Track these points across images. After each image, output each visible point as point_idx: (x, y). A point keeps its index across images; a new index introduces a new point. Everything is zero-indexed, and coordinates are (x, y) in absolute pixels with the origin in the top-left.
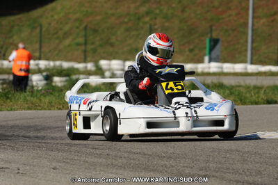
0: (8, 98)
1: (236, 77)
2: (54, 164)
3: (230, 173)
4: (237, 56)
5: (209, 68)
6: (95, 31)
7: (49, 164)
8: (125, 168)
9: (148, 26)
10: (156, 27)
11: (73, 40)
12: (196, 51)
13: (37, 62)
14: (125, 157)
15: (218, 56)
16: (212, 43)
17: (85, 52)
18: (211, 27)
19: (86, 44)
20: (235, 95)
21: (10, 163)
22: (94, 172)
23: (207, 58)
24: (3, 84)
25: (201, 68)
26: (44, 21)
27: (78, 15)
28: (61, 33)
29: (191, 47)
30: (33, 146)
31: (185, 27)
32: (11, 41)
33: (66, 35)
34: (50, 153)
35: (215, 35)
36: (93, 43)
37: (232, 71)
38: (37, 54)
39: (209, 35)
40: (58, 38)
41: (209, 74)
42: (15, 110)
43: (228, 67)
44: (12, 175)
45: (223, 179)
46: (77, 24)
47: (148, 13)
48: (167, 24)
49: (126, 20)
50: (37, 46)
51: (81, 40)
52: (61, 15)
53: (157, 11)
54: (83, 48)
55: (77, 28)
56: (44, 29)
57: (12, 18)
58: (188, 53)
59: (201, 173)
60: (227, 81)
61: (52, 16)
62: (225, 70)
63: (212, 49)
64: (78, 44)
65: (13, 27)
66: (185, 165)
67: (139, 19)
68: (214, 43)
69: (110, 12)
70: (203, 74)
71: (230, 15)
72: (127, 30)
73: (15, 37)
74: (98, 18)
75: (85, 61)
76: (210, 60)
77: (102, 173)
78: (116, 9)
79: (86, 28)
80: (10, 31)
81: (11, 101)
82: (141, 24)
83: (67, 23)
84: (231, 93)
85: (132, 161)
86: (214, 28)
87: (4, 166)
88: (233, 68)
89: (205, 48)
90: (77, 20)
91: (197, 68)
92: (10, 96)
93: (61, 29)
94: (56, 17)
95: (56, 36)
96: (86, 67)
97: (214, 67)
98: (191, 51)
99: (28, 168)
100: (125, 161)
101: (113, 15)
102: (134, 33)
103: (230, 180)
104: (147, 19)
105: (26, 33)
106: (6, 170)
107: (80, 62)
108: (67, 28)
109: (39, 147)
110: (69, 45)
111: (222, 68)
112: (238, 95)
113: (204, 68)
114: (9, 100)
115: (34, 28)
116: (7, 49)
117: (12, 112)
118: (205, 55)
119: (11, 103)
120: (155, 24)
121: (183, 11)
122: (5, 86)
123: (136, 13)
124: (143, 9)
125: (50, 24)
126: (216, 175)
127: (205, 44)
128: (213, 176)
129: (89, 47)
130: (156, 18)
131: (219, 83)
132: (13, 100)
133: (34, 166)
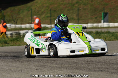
0: (18, 40)
1: (115, 29)
2: (37, 68)
3: (111, 69)
4: (116, 20)
5: (104, 25)
6: (55, 11)
7: (34, 68)
8: (66, 68)
9: (77, 8)
10: (80, 8)
11: (46, 15)
12: (98, 18)
13: (30, 25)
14: (67, 64)
15: (107, 20)
16: (105, 15)
17: (51, 20)
18: (104, 8)
19: (51, 17)
20: (114, 36)
21: (18, 67)
22: (54, 71)
23: (102, 21)
24: (16, 34)
25: (100, 25)
26: (33, 8)
27: (47, 5)
28: (40, 12)
29: (96, 17)
30: (28, 60)
31: (93, 8)
32: (19, 16)
33: (43, 13)
34: (35, 63)
35: (106, 11)
36: (54, 16)
37: (113, 26)
38: (30, 22)
39: (103, 11)
40: (39, 14)
41: (104, 28)
42: (21, 45)
43: (112, 24)
44: (19, 73)
45: (108, 72)
46: (47, 8)
47: (77, 3)
48: (85, 7)
49: (68, 6)
50: (30, 18)
51: (49, 15)
52: (40, 5)
53: (81, 2)
54: (50, 18)
55: (47, 10)
56: (33, 11)
57: (20, 7)
58: (94, 19)
59: (99, 70)
60: (111, 30)
61: (36, 5)
62: (111, 26)
63: (104, 17)
64: (48, 17)
65: (20, 10)
66: (92, 66)
67: (73, 5)
68: (106, 14)
69: (61, 3)
70: (101, 28)
71: (112, 3)
72: (68, 10)
73: (21, 15)
74: (56, 5)
75: (51, 24)
76: (104, 22)
77: (57, 71)
78: (63, 1)
79: (51, 10)
80: (19, 12)
81: (19, 42)
82: (74, 8)
83: (43, 8)
84: (113, 35)
85: (70, 65)
86: (105, 8)
87: (16, 69)
88: (114, 25)
89: (102, 17)
90: (47, 6)
91: (98, 25)
92: (19, 39)
93: (40, 11)
94: (38, 6)
95: (38, 14)
96: (51, 26)
97: (106, 25)
98: (96, 18)
99: (26, 69)
100: (67, 66)
101: (62, 4)
102: (71, 11)
103: (112, 72)
104: (77, 5)
105: (25, 12)
106: (16, 71)
107: (49, 24)
108: (43, 10)
109: (30, 61)
110: (44, 18)
111: (109, 25)
112: (116, 36)
113: (101, 25)
114: (18, 41)
115: (29, 10)
116: (18, 20)
117: (19, 46)
118: (102, 20)
119: (19, 43)
120: (80, 7)
121: (92, 1)
122: (17, 35)
123: (72, 3)
124: (75, 1)
125: (35, 9)
126: (106, 70)
127: (102, 15)
128: (104, 71)
129: (53, 18)
130: (80, 5)
131: (108, 31)
132: (20, 41)
133: (28, 69)
